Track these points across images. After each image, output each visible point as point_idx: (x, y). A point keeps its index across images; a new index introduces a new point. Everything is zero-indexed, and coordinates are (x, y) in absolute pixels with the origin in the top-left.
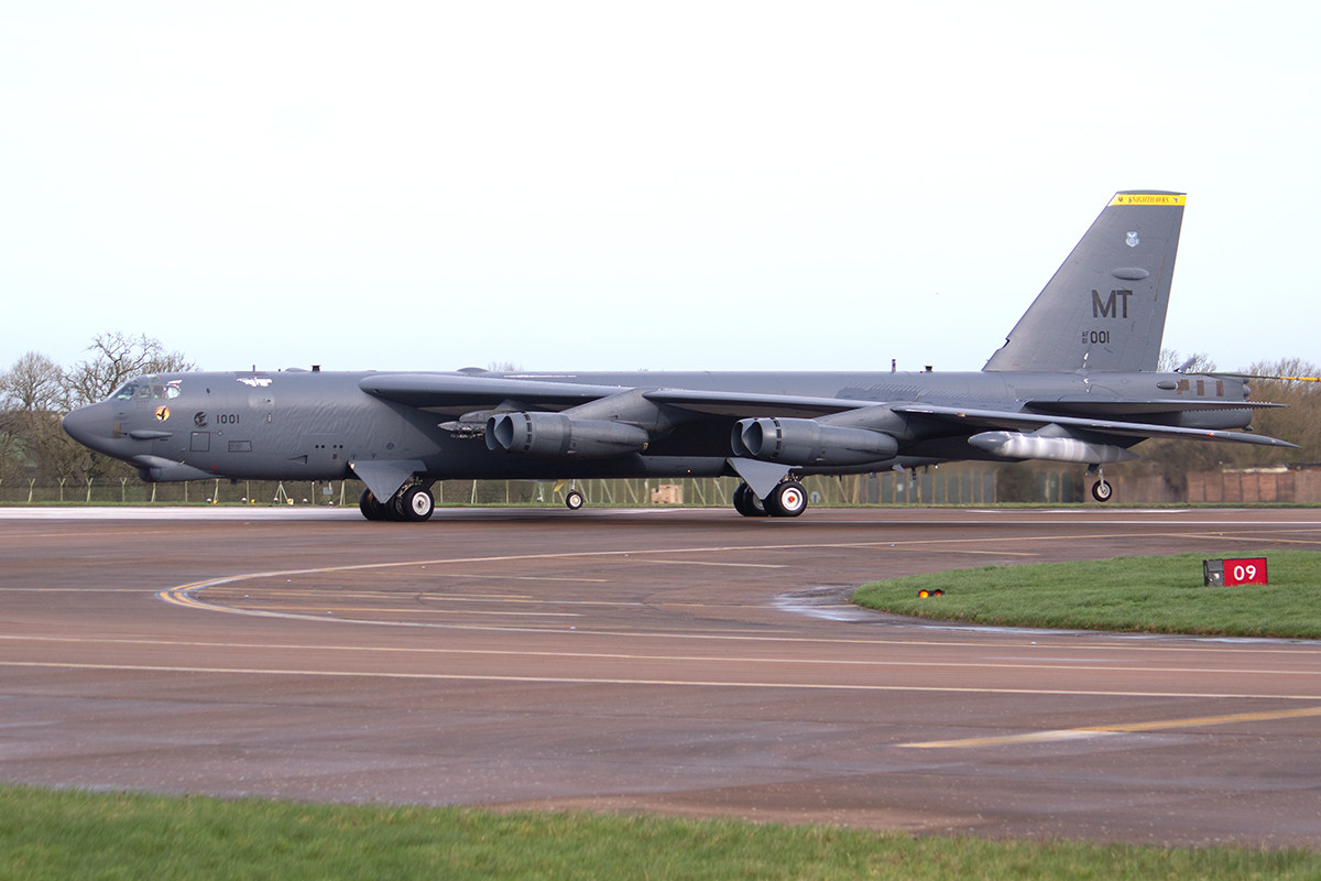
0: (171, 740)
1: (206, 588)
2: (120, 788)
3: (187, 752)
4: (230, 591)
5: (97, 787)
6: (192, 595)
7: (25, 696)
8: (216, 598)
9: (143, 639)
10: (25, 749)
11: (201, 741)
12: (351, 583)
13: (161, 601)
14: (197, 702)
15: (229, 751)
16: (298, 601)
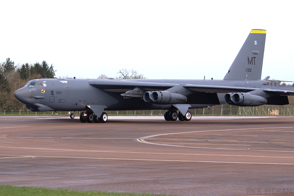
0: (140, 179)
1: (149, 138)
2: (126, 192)
3: (144, 182)
4: (156, 139)
5: (120, 192)
6: (145, 140)
7: (100, 167)
8: (152, 141)
9: (132, 152)
10: (100, 181)
11: (148, 179)
12: (188, 137)
13: (137, 142)
14: (147, 169)
15: (156, 182)
16: (174, 141)
